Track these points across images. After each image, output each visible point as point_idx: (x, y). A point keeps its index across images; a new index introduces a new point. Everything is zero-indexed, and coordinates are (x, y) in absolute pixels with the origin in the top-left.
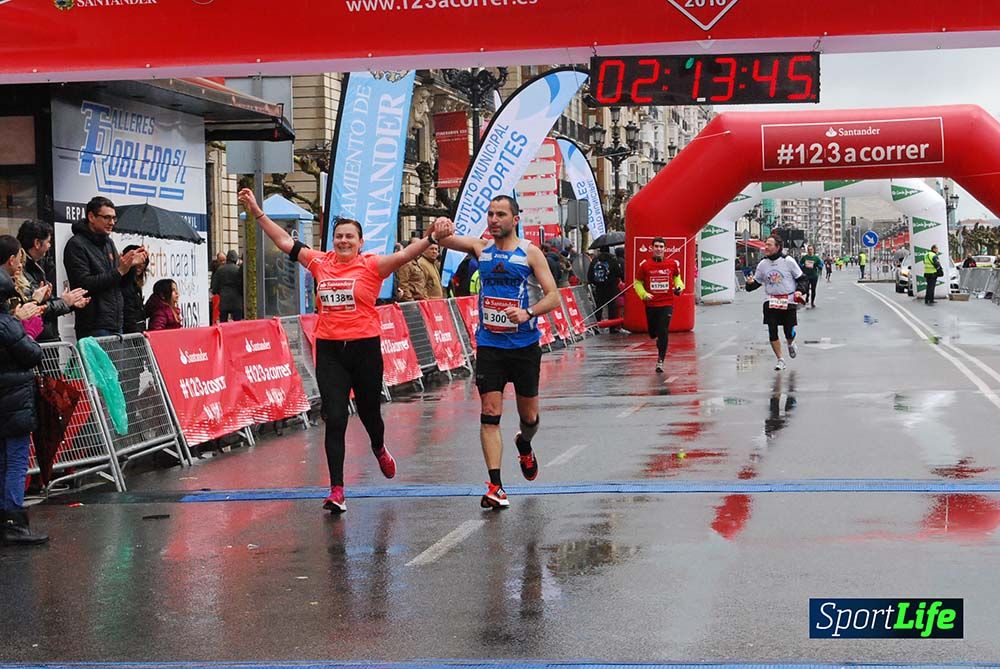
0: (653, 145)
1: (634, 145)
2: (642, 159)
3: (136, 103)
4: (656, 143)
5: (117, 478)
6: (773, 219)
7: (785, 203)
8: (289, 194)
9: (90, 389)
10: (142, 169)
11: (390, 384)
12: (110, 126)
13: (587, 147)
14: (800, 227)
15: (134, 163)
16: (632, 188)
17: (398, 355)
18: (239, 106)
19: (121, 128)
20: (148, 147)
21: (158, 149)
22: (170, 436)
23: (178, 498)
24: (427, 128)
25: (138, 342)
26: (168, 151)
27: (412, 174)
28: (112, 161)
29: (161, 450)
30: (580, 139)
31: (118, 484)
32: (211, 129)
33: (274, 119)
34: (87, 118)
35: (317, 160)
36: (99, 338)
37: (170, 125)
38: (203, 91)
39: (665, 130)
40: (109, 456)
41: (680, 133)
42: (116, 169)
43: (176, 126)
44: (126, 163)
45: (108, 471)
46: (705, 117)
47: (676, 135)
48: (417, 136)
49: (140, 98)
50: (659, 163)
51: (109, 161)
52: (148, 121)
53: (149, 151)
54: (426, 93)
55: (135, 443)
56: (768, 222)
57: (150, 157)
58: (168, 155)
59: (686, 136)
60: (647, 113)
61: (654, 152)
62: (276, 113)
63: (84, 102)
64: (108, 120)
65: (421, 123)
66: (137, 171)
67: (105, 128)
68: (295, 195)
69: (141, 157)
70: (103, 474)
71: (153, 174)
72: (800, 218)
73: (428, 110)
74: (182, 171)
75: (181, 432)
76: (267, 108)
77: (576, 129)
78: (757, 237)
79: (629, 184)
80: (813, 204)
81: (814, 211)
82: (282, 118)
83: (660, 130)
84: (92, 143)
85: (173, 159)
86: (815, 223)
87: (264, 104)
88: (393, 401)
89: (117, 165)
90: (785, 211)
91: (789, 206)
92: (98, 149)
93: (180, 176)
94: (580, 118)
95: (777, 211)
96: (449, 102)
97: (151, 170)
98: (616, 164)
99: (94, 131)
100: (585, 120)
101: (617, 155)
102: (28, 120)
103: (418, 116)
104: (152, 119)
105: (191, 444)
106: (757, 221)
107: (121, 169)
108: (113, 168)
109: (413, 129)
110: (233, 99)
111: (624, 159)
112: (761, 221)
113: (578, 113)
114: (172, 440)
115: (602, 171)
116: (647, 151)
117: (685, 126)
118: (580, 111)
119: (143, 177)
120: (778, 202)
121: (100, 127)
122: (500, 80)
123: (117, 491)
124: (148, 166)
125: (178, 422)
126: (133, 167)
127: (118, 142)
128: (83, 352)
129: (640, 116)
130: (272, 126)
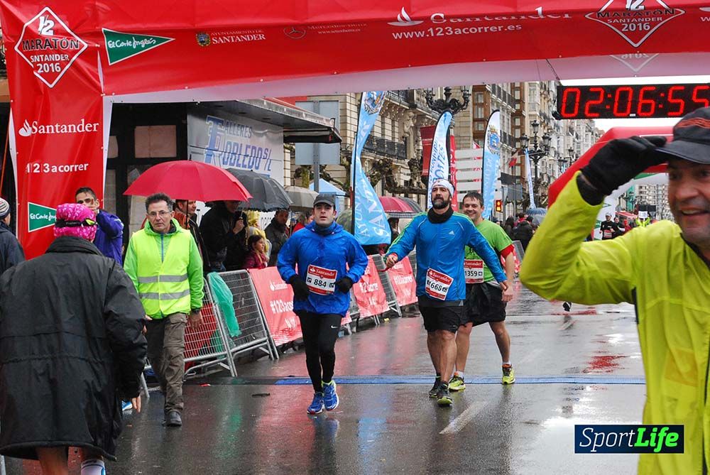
0: (556, 149)
1: (547, 148)
2: (550, 158)
3: (240, 118)
4: (558, 148)
5: (231, 367)
6: (634, 198)
7: (641, 187)
8: (328, 179)
9: (214, 307)
10: (244, 161)
11: (401, 305)
12: (224, 132)
13: (514, 150)
14: (652, 203)
15: (239, 157)
16: (543, 177)
17: (406, 286)
18: (308, 119)
19: (230, 133)
20: (248, 147)
21: (254, 148)
22: (264, 339)
23: (274, 381)
24: (412, 137)
25: (245, 276)
26: (260, 149)
27: (402, 167)
28: (225, 155)
29: (258, 348)
30: (510, 144)
31: (232, 371)
32: (287, 135)
33: (329, 129)
34: (210, 127)
35: (346, 157)
36: (219, 273)
37: (262, 132)
38: (285, 110)
39: (564, 140)
40: (226, 352)
41: (574, 141)
42: (227, 161)
43: (265, 134)
44: (234, 157)
45: (225, 362)
46: (590, 131)
47: (572, 143)
48: (405, 142)
49: (243, 114)
50: (562, 161)
51: (223, 156)
52: (248, 129)
53: (248, 149)
54: (412, 114)
55: (242, 344)
56: (631, 200)
57: (249, 153)
58: (260, 152)
59: (578, 143)
60: (553, 127)
61: (557, 153)
62: (330, 124)
63: (208, 116)
64: (223, 129)
65: (408, 133)
66: (240, 162)
67: (221, 133)
68: (332, 179)
69: (243, 153)
70: (222, 364)
71: (251, 164)
72: (651, 197)
73: (413, 125)
74: (268, 163)
75: (271, 336)
76: (325, 122)
77: (507, 138)
78: (624, 210)
79: (540, 174)
80: (660, 188)
81: (660, 193)
82: (334, 128)
83: (561, 139)
84: (213, 143)
85: (263, 154)
86: (661, 201)
87: (322, 119)
88: (403, 317)
89: (228, 158)
90: (641, 192)
91: (643, 189)
92: (216, 148)
93: (267, 165)
94: (510, 131)
95: (636, 193)
96: (426, 120)
97: (249, 162)
98: (536, 161)
99: (214, 135)
100: (513, 132)
101: (536, 156)
102: (173, 128)
103: (406, 129)
104: (251, 128)
105: (278, 344)
106: (624, 199)
107: (230, 161)
108: (226, 160)
109: (403, 137)
110: (304, 115)
111: (541, 158)
112: (627, 199)
113: (508, 128)
114: (265, 341)
115: (524, 166)
116: (552, 153)
117: (577, 137)
118: (510, 126)
119: (244, 166)
120: (637, 187)
121: (218, 133)
122: (464, 105)
123: (231, 376)
124: (247, 159)
125: (268, 329)
126: (238, 160)
127: (230, 143)
128: (210, 282)
129: (548, 130)
130: (328, 133)
